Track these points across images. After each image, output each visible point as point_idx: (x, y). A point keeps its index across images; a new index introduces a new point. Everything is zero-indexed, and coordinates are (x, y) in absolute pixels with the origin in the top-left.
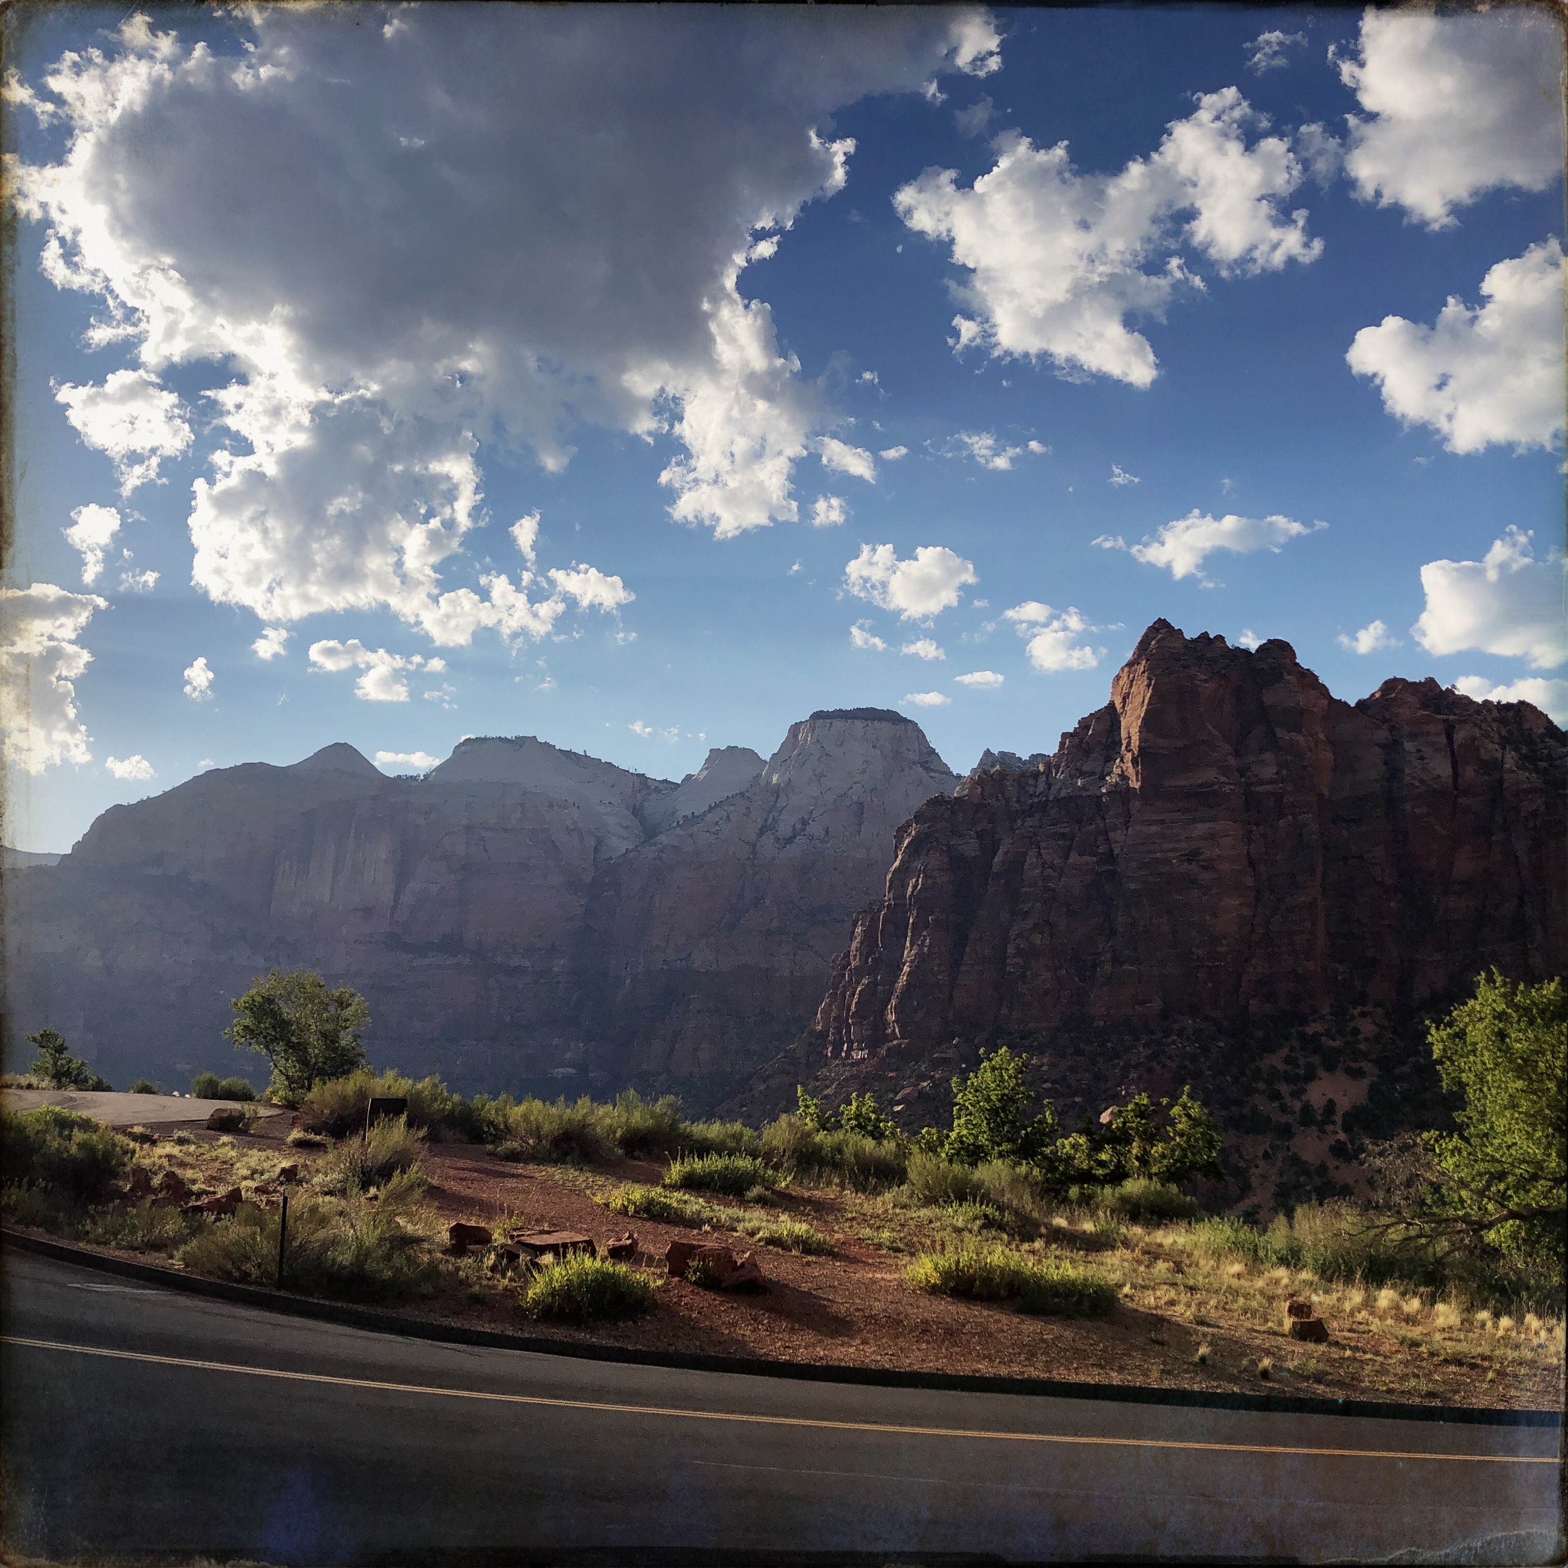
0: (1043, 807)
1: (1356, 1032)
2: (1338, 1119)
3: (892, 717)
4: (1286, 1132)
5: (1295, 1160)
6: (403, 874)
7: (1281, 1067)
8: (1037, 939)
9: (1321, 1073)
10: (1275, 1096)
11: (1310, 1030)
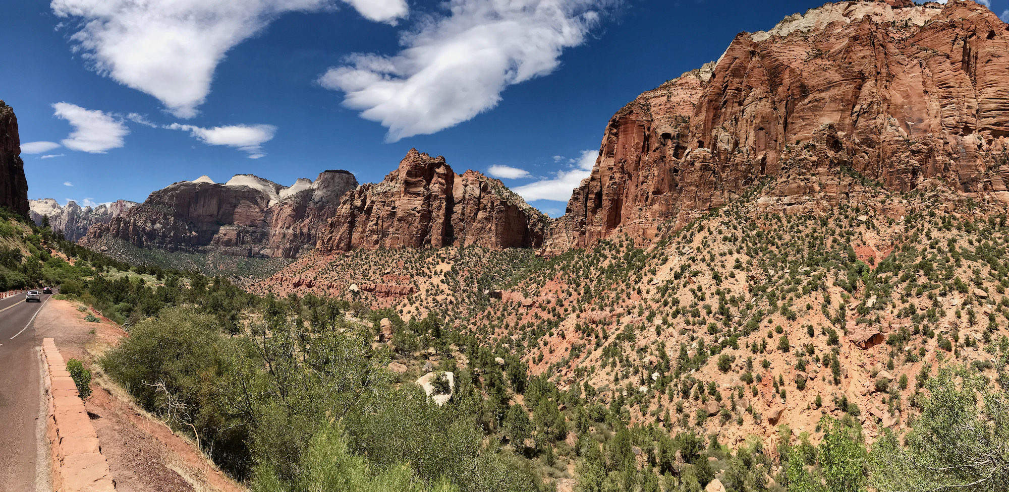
0: (379, 194)
1: (450, 253)
2: (443, 274)
3: (347, 172)
4: (430, 277)
5: (432, 284)
6: (219, 207)
7: (431, 261)
8: (374, 227)
9: (440, 262)
10: (429, 268)
11: (439, 253)
